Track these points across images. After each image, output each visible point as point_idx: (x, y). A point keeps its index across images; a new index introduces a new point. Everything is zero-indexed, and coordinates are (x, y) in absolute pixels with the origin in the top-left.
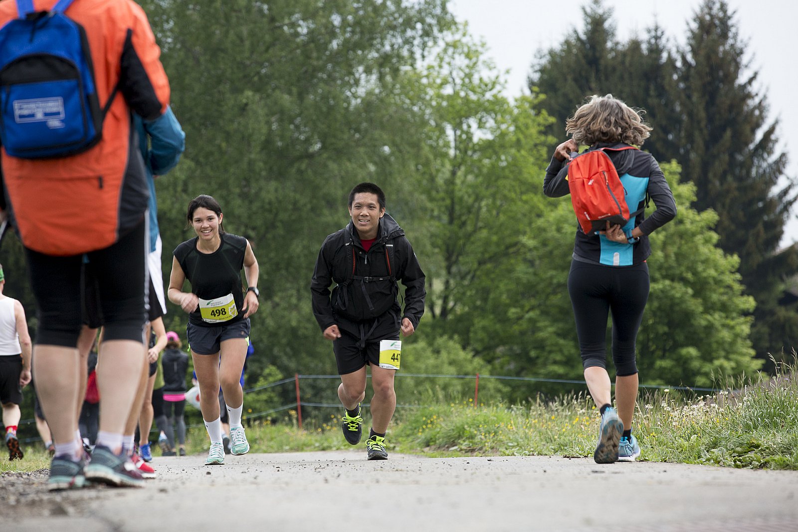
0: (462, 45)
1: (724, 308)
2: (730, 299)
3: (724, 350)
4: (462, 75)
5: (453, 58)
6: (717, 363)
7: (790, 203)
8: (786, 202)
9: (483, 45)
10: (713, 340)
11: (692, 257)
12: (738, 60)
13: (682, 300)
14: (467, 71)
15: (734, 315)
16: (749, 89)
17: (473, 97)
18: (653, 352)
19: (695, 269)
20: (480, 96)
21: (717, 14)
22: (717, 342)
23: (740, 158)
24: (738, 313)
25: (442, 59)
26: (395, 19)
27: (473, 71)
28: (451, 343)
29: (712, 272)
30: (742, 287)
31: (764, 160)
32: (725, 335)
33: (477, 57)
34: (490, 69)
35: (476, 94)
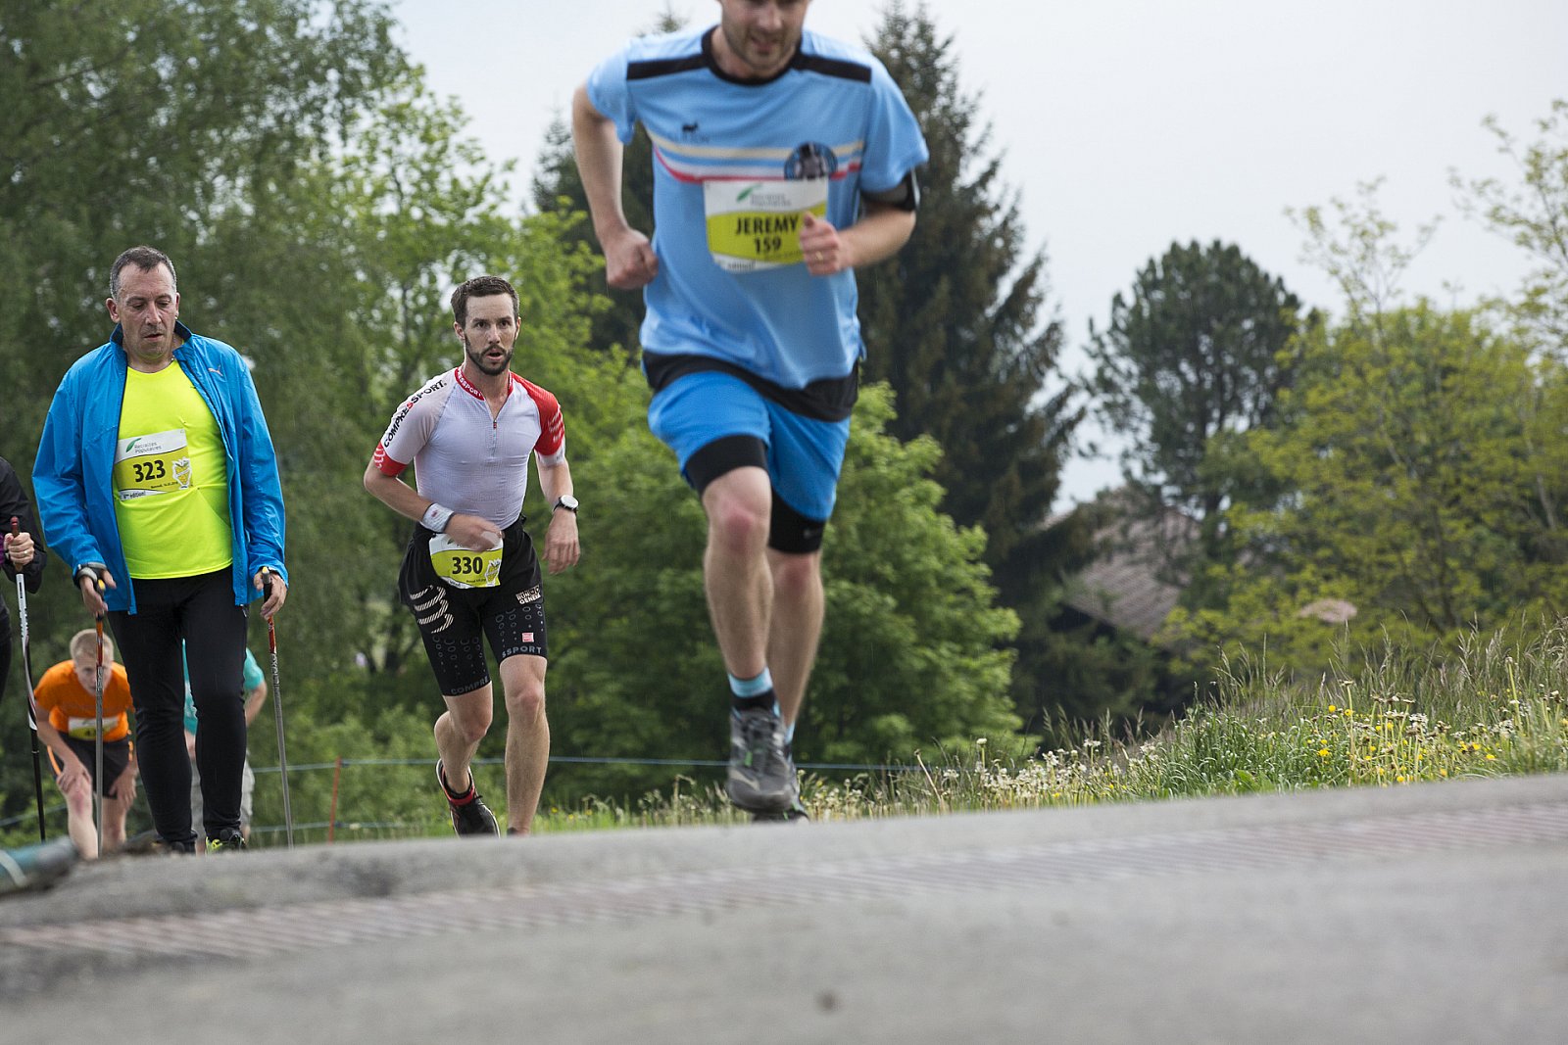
0: (415, 116)
1: (959, 635)
2: (969, 616)
3: (962, 719)
4: (416, 175)
5: (398, 142)
6: (948, 744)
7: (1071, 424)
8: (1062, 422)
9: (456, 112)
10: (938, 698)
11: (892, 534)
12: (958, 137)
13: (874, 620)
14: (426, 167)
15: (979, 647)
16: (982, 195)
17: (439, 220)
18: (819, 727)
19: (898, 556)
20: (453, 217)
21: (913, 48)
22: (946, 703)
23: (967, 335)
24: (986, 643)
25: (374, 144)
26: (284, 63)
27: (438, 168)
28: (412, 720)
29: (934, 563)
30: (993, 591)
31: (1017, 338)
32: (963, 687)
33: (445, 138)
34: (473, 162)
35: (445, 215)
